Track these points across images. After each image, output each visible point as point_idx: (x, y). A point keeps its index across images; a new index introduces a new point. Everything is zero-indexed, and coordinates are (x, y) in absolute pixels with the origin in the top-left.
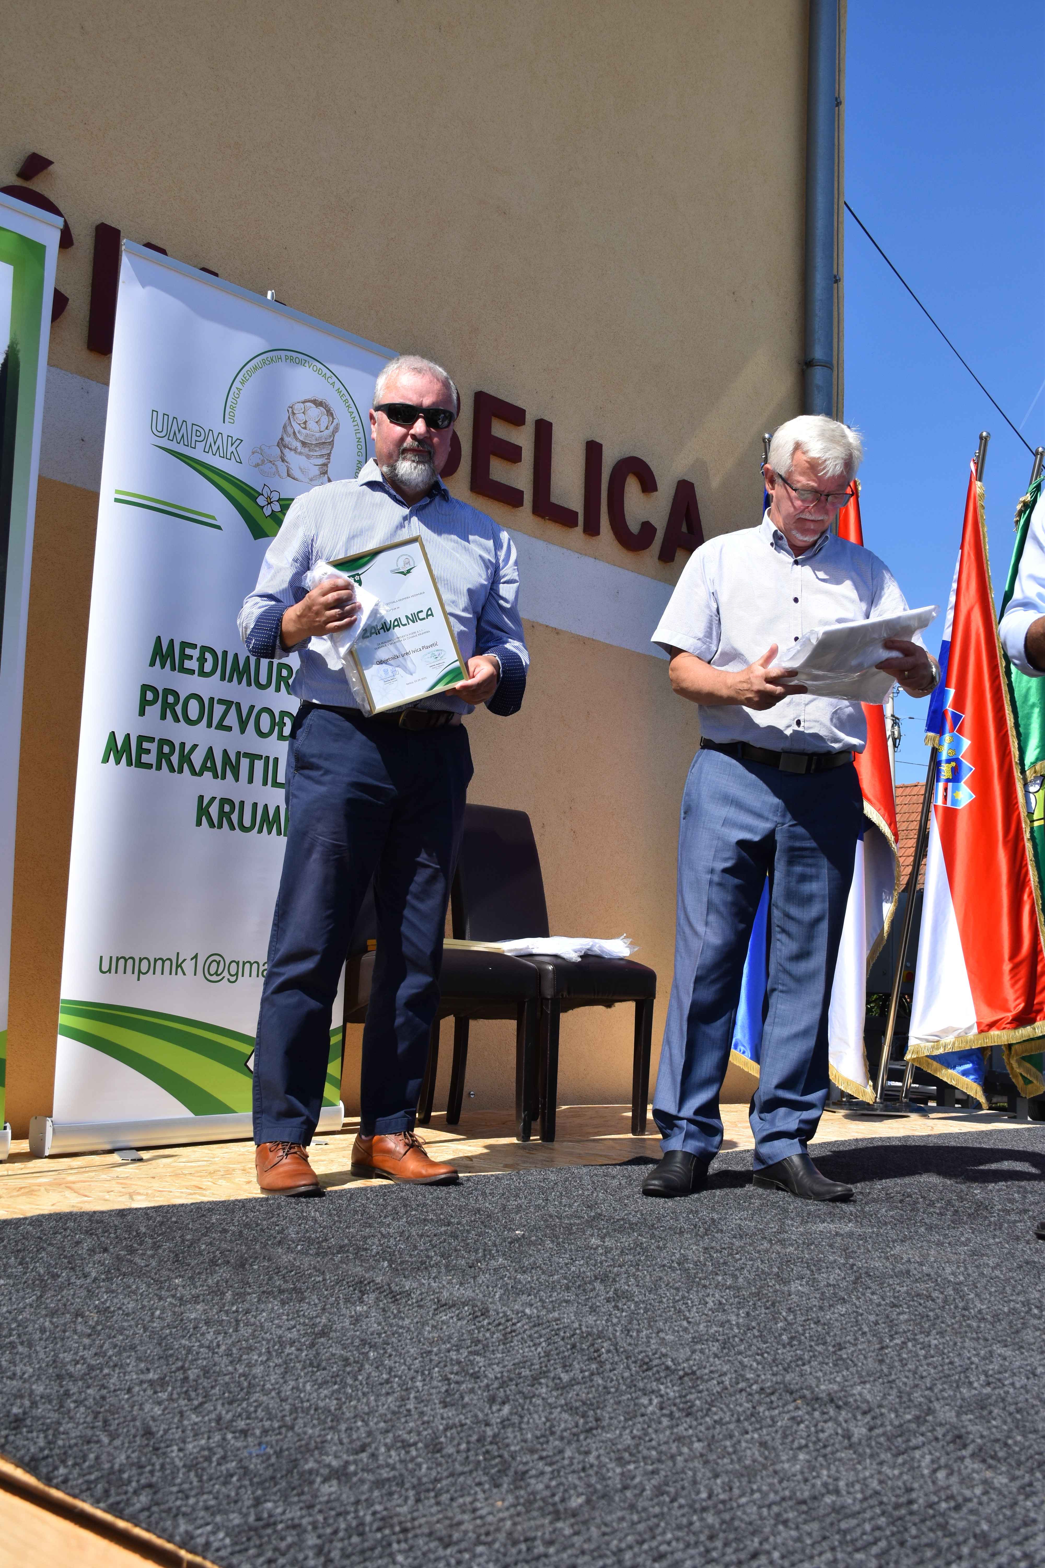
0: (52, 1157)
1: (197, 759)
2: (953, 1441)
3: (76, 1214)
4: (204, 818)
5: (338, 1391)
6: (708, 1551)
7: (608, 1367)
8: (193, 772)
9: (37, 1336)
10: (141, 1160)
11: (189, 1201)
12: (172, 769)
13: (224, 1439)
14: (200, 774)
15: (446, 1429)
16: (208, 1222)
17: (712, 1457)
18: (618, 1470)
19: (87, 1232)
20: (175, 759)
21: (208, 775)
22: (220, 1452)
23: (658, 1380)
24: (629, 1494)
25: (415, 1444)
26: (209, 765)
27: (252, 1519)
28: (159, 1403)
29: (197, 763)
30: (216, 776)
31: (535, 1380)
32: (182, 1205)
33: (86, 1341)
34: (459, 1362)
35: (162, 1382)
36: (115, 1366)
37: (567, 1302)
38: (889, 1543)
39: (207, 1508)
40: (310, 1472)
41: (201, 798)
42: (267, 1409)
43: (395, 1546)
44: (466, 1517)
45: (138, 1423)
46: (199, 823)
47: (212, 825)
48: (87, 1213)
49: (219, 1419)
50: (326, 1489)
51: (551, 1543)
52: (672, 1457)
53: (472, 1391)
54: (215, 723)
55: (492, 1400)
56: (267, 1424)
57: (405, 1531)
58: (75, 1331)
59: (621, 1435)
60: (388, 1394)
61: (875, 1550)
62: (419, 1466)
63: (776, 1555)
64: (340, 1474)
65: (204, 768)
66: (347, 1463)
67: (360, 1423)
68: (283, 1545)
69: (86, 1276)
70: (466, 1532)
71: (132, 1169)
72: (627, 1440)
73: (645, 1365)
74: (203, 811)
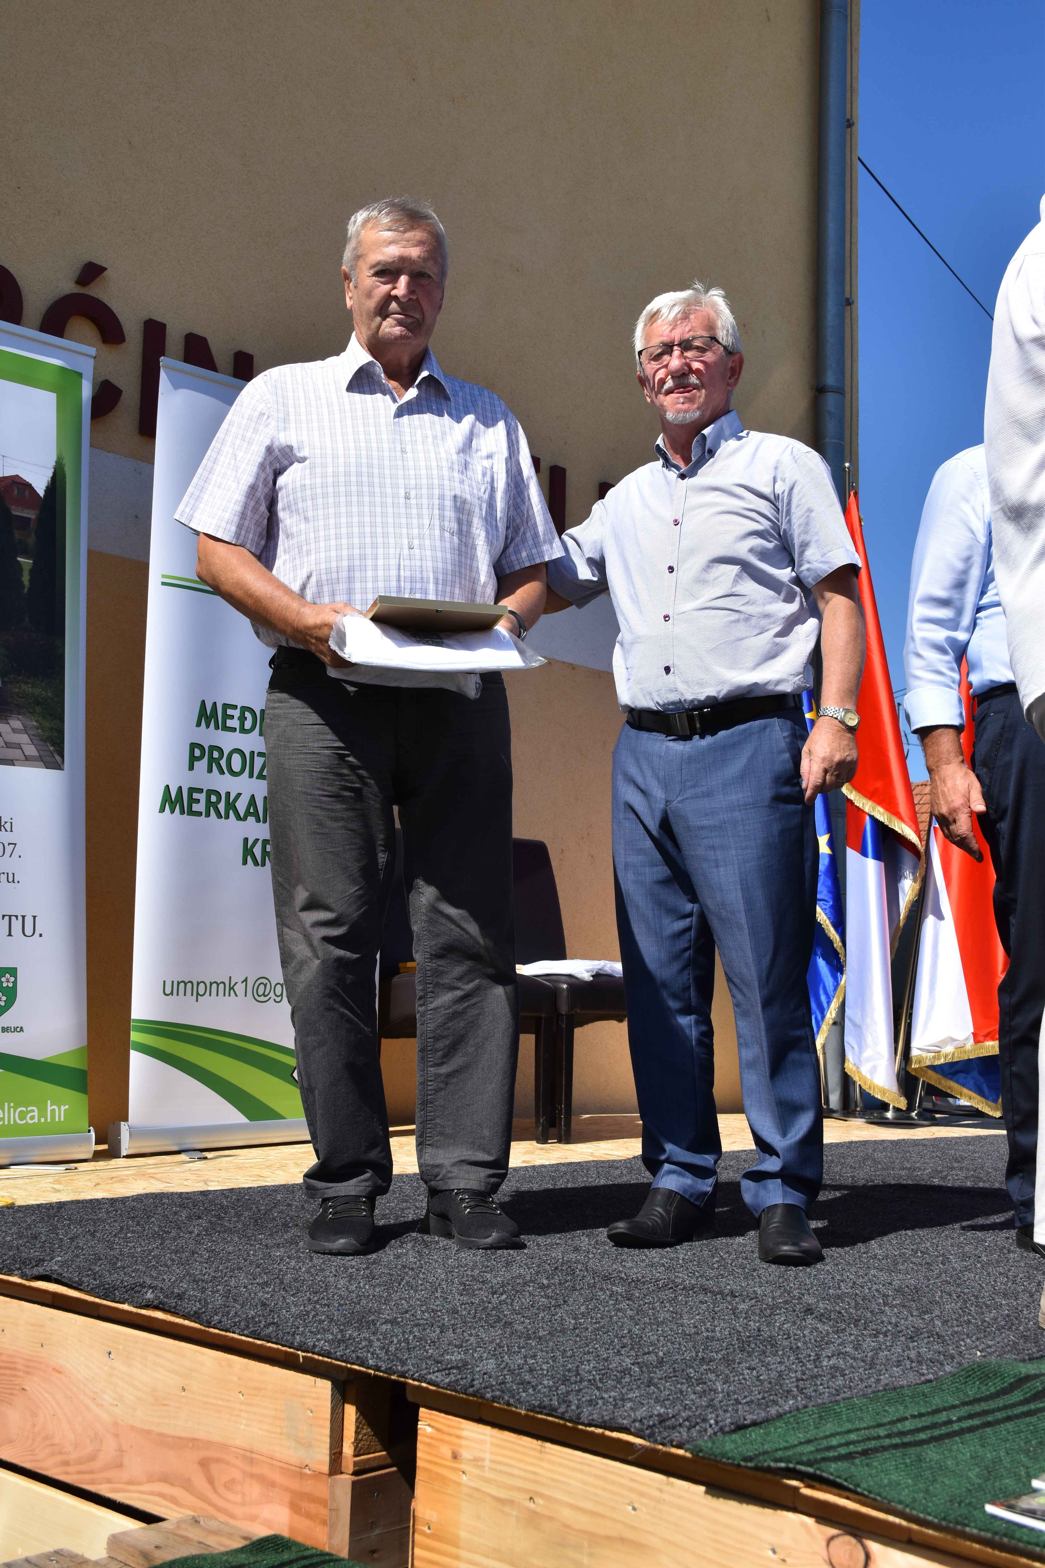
0: (128, 1157)
1: (242, 806)
2: (805, 1312)
3: (167, 1193)
4: (249, 858)
5: (388, 1289)
6: (619, 1351)
7: (580, 1278)
8: (238, 817)
9: (169, 1263)
10: (206, 1158)
11: (256, 1186)
12: (219, 816)
13: (315, 1307)
14: (245, 819)
15: (461, 1305)
16: (275, 1199)
17: (637, 1318)
18: (573, 1322)
19: (180, 1206)
20: (222, 807)
21: (251, 819)
22: (313, 1313)
23: (614, 1285)
24: (577, 1331)
25: (440, 1311)
26: (252, 811)
27: (339, 1336)
28: (268, 1293)
29: (241, 809)
30: (258, 820)
31: (526, 1284)
32: (251, 1188)
33: (205, 1265)
34: (472, 1276)
35: (266, 1284)
36: (231, 1276)
37: (557, 1244)
38: (734, 1350)
39: (311, 1332)
40: (373, 1321)
41: (246, 840)
42: (340, 1295)
43: (427, 1347)
44: (472, 1338)
45: (256, 1301)
46: (245, 862)
47: (256, 863)
48: (177, 1193)
49: (309, 1299)
50: (384, 1326)
51: (523, 1347)
52: (611, 1317)
53: (481, 1289)
54: (256, 774)
55: (494, 1293)
56: (342, 1302)
57: (434, 1342)
58: (196, 1261)
59: (579, 1308)
60: (422, 1290)
61: (723, 1352)
62: (444, 1319)
63: (661, 1354)
64: (393, 1322)
65: (248, 813)
66: (396, 1318)
67: (403, 1302)
68: (360, 1346)
69: (190, 1233)
70: (471, 1344)
71: (200, 1164)
72: (583, 1309)
73: (607, 1278)
74: (248, 851)
